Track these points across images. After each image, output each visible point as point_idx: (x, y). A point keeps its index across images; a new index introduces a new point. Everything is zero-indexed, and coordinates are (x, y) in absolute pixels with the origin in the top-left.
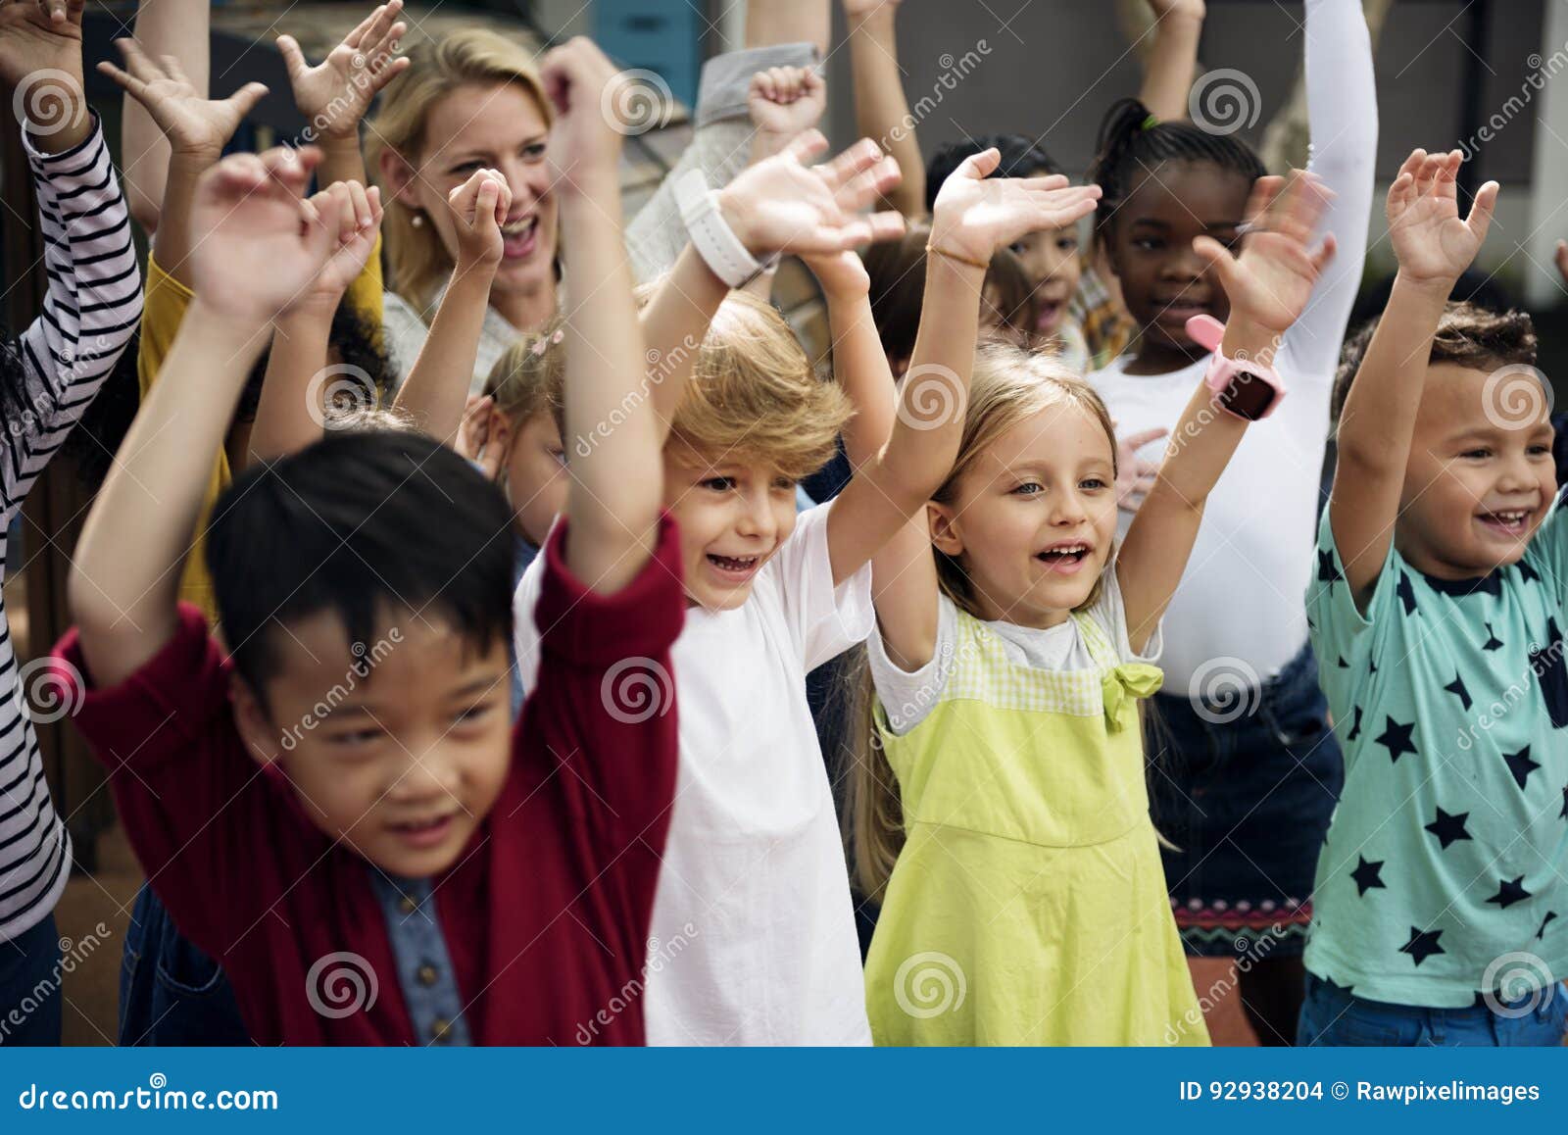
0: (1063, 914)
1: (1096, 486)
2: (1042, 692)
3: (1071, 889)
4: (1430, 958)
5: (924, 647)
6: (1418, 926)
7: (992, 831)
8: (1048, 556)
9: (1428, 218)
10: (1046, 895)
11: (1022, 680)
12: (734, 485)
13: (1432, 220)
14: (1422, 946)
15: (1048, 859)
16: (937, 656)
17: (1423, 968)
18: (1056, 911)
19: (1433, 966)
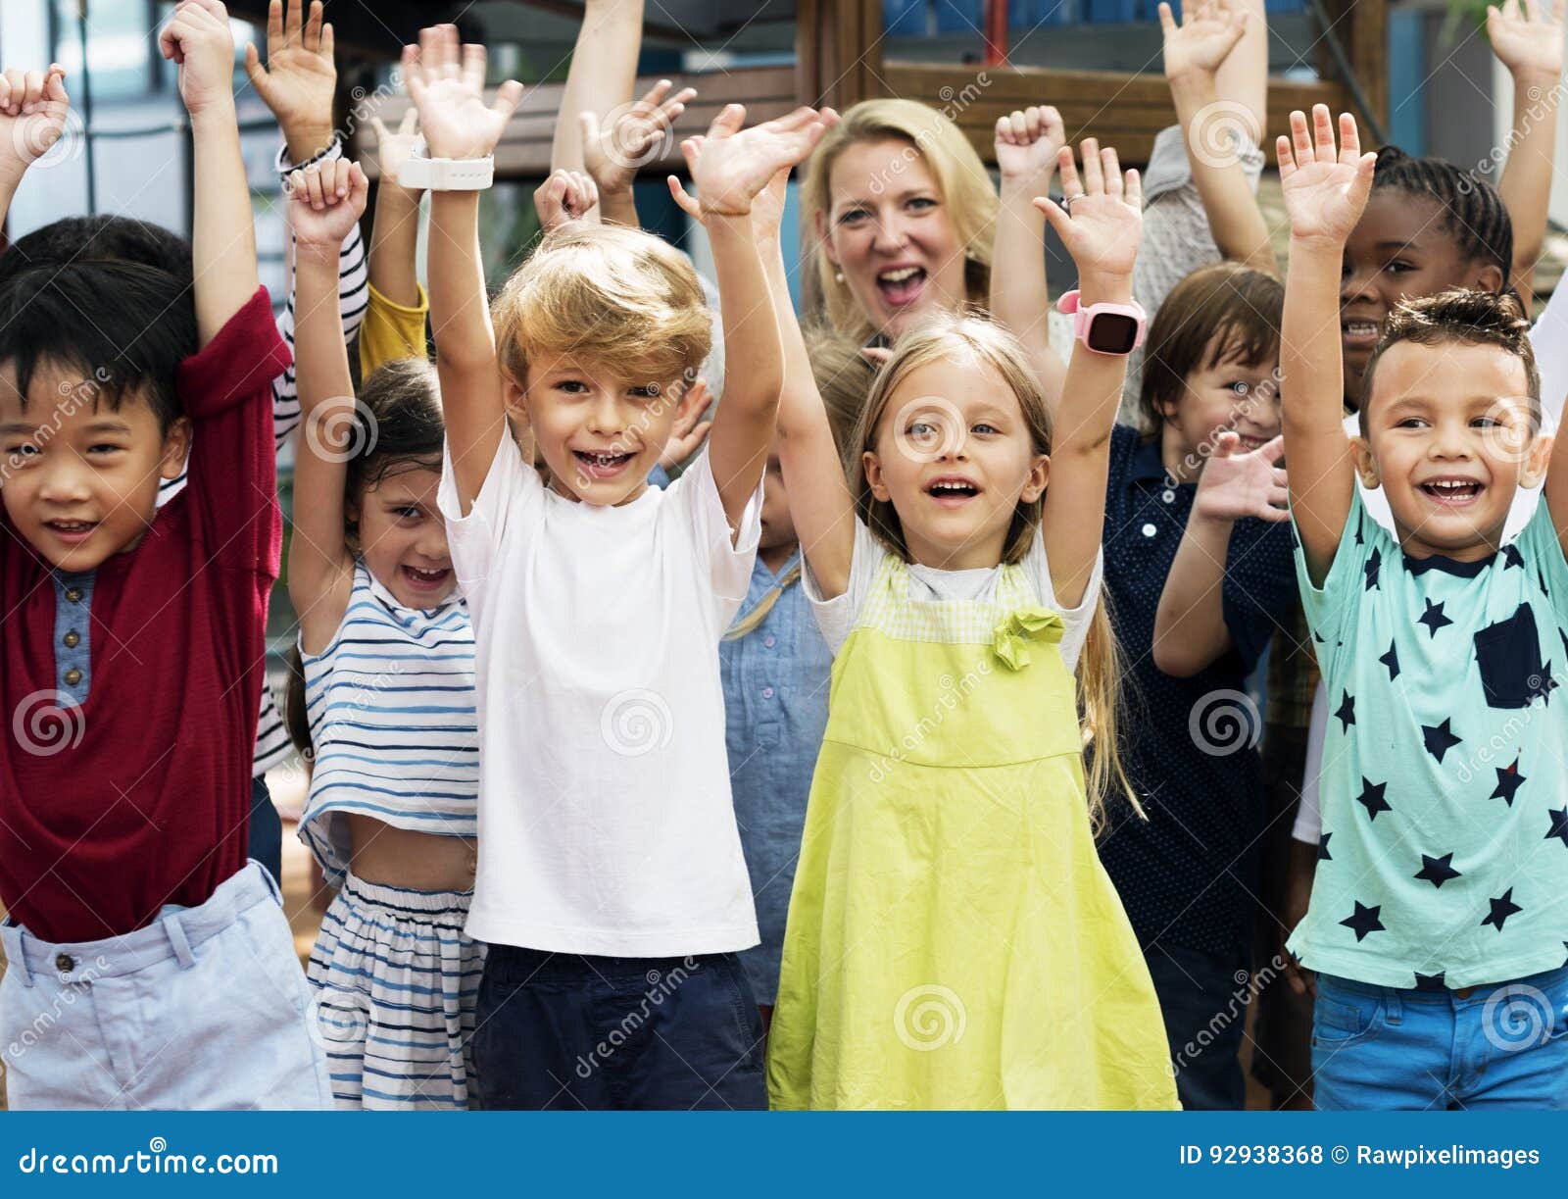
0: (931, 830)
1: (988, 431)
2: (928, 624)
3: (937, 806)
4: (1371, 935)
5: (838, 580)
6: (1362, 902)
7: (870, 747)
8: (937, 491)
9: (1319, 182)
10: (912, 809)
11: (915, 613)
12: (587, 390)
13: (1325, 184)
14: (1364, 921)
15: (917, 776)
16: (850, 590)
17: (1364, 944)
18: (923, 826)
19: (1374, 942)
